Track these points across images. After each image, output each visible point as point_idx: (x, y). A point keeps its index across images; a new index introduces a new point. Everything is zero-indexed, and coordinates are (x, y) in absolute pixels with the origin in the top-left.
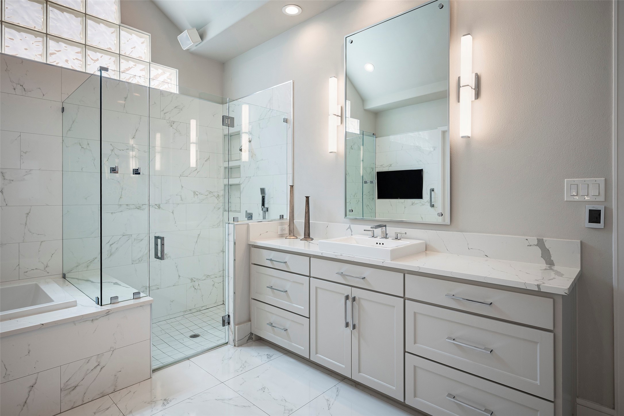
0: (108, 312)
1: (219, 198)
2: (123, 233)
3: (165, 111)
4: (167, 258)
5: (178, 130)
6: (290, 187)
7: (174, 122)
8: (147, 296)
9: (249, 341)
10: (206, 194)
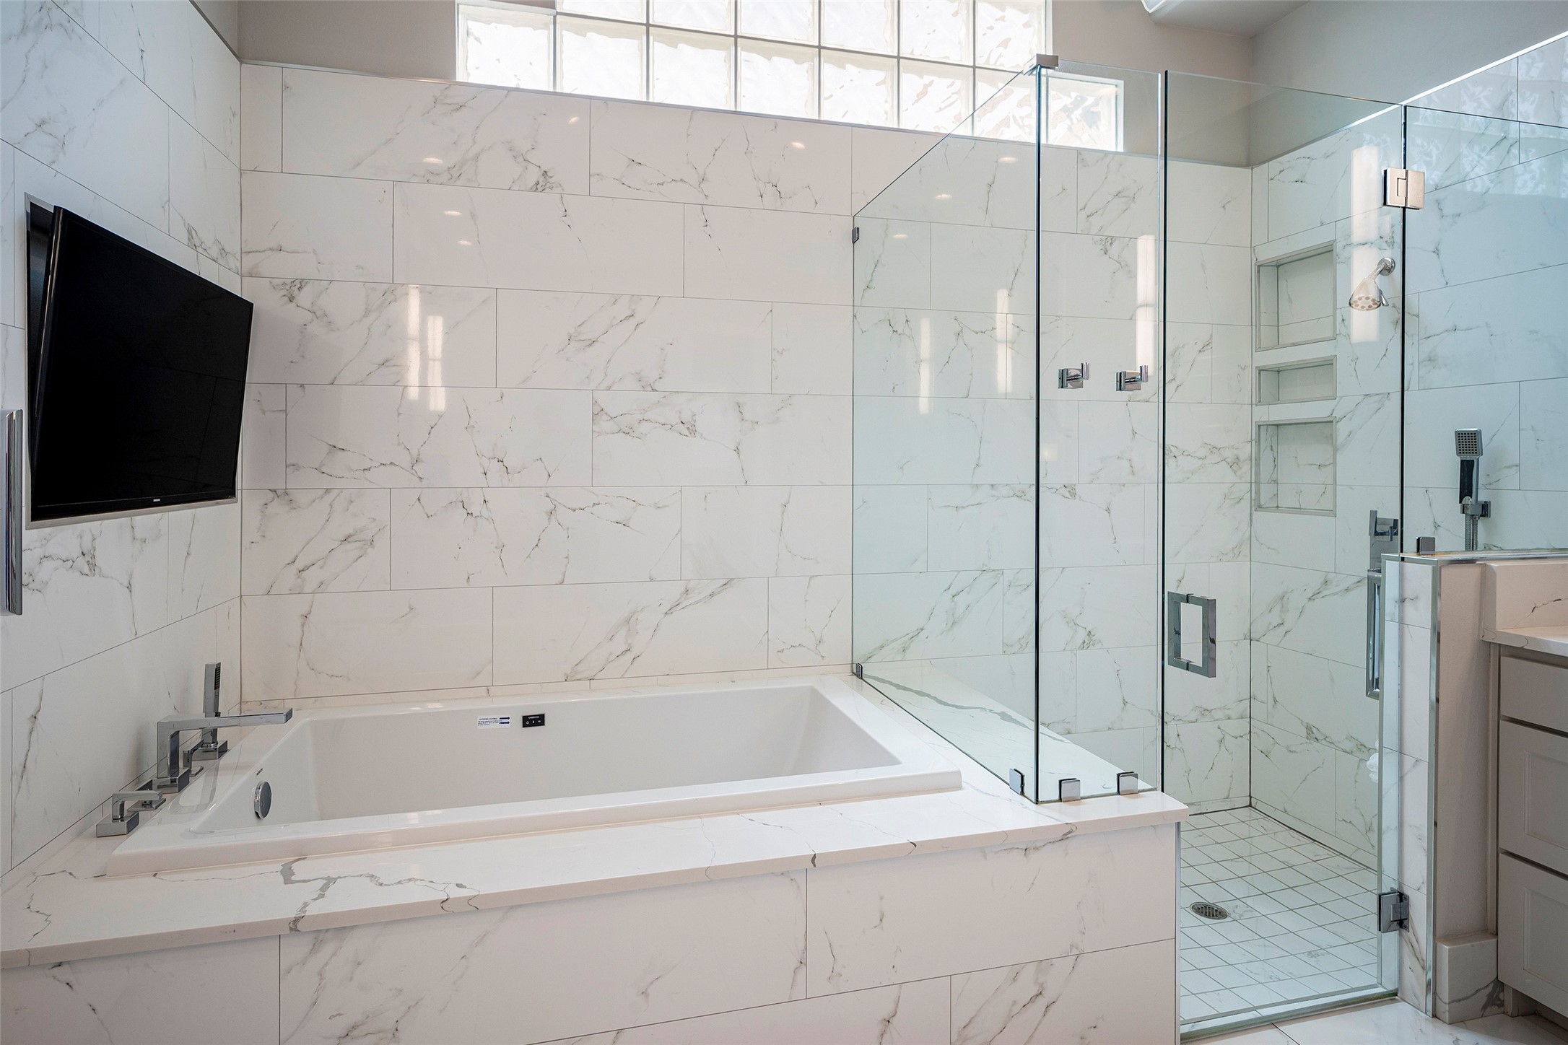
0: (1070, 832)
1: (1241, 468)
2: (983, 565)
3: (1088, 211)
4: (1093, 645)
5: (1123, 263)
7: (1112, 240)
8: (1155, 789)
9: (1488, 1011)
10: (1202, 452)
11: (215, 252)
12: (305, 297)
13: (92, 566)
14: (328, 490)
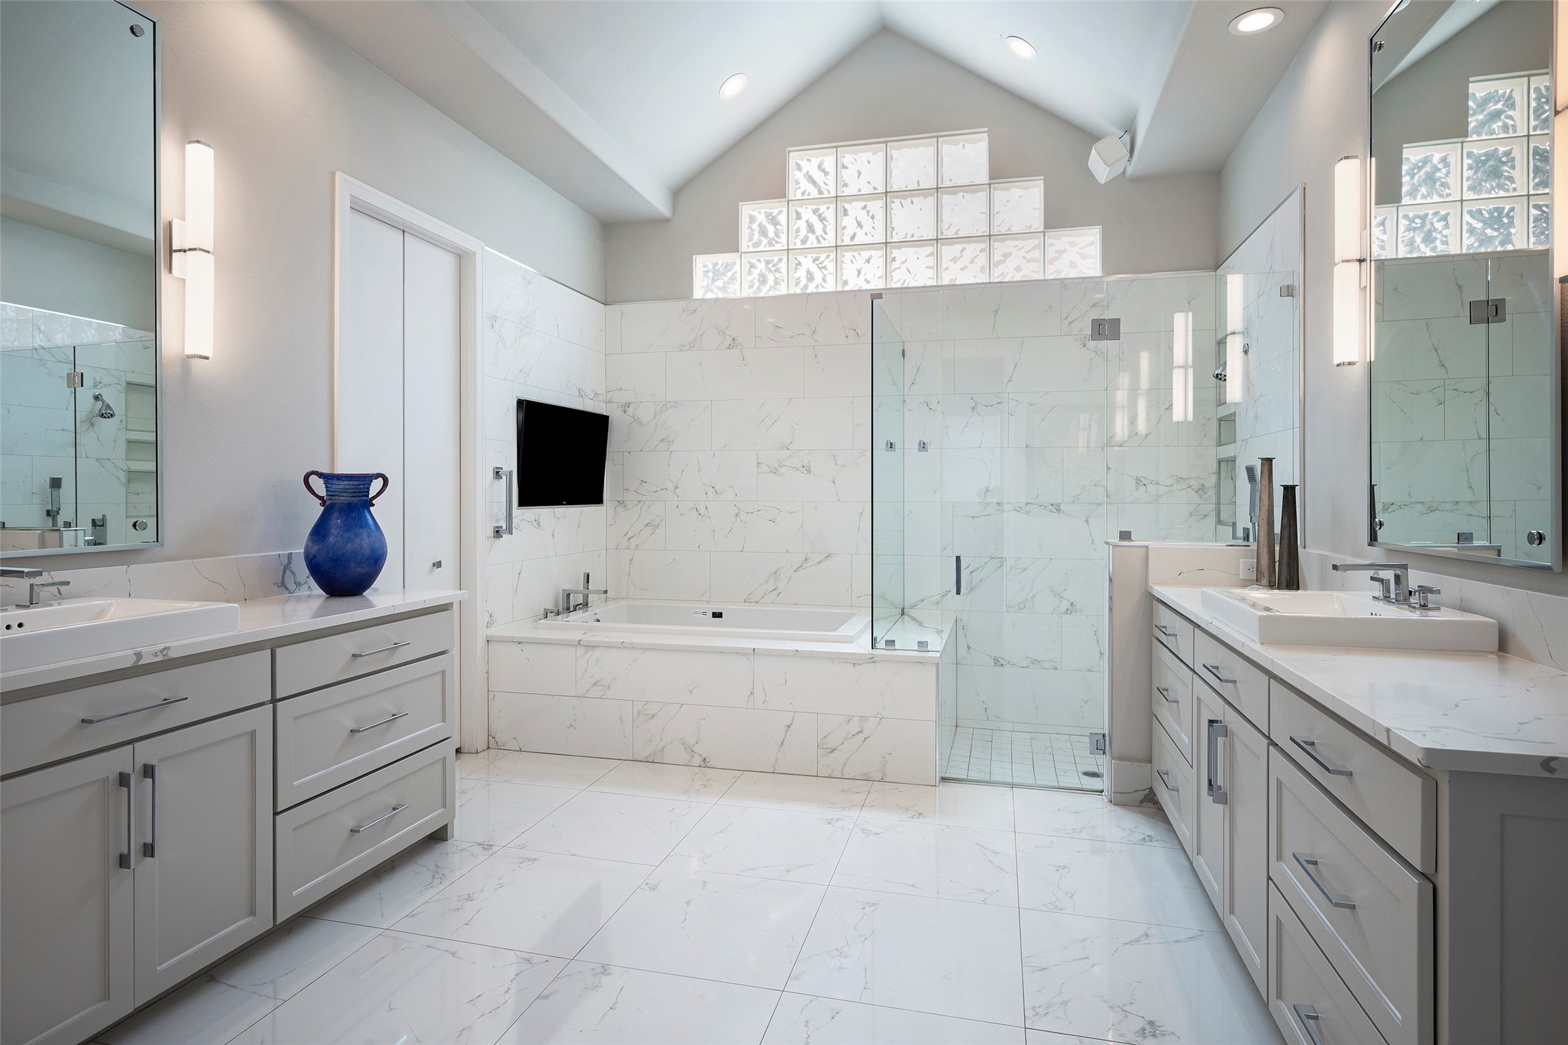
0: (872, 658)
1: (1204, 493)
2: (993, 554)
3: (1070, 319)
4: (1075, 612)
5: (1099, 352)
6: (1262, 463)
9: (1144, 804)
10: (1169, 482)
11: (592, 396)
12: (630, 411)
13: (539, 525)
14: (640, 501)
